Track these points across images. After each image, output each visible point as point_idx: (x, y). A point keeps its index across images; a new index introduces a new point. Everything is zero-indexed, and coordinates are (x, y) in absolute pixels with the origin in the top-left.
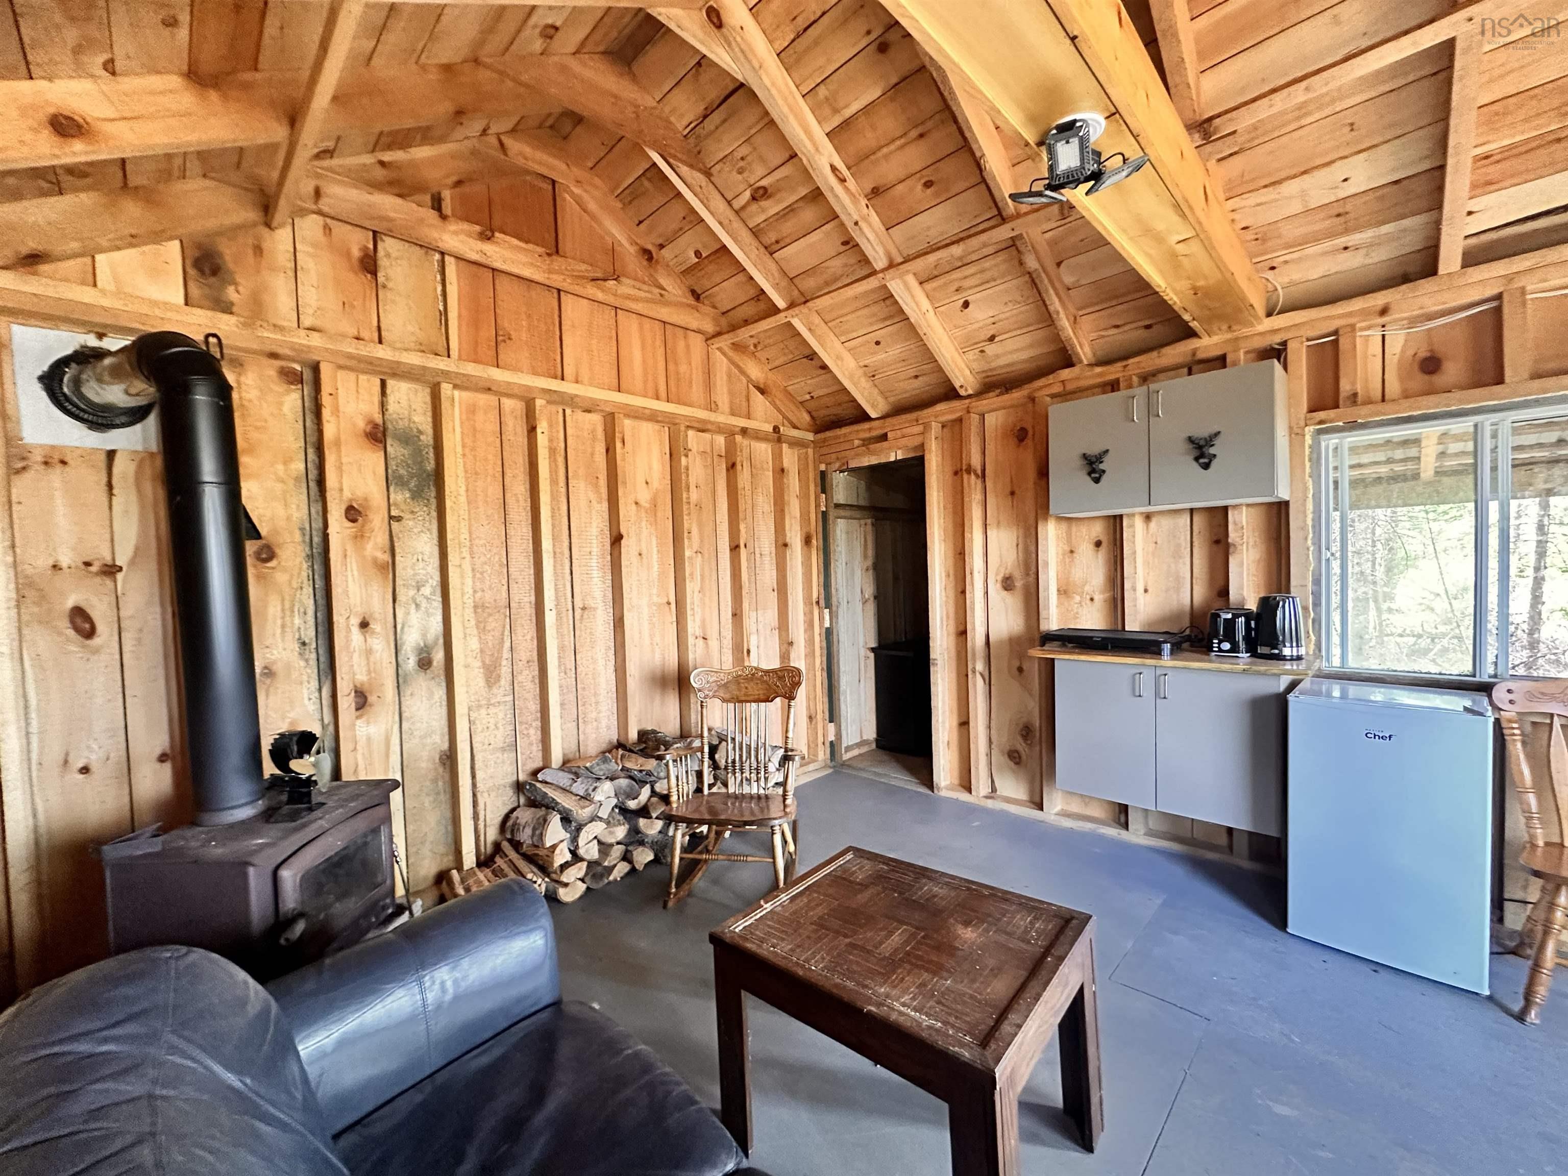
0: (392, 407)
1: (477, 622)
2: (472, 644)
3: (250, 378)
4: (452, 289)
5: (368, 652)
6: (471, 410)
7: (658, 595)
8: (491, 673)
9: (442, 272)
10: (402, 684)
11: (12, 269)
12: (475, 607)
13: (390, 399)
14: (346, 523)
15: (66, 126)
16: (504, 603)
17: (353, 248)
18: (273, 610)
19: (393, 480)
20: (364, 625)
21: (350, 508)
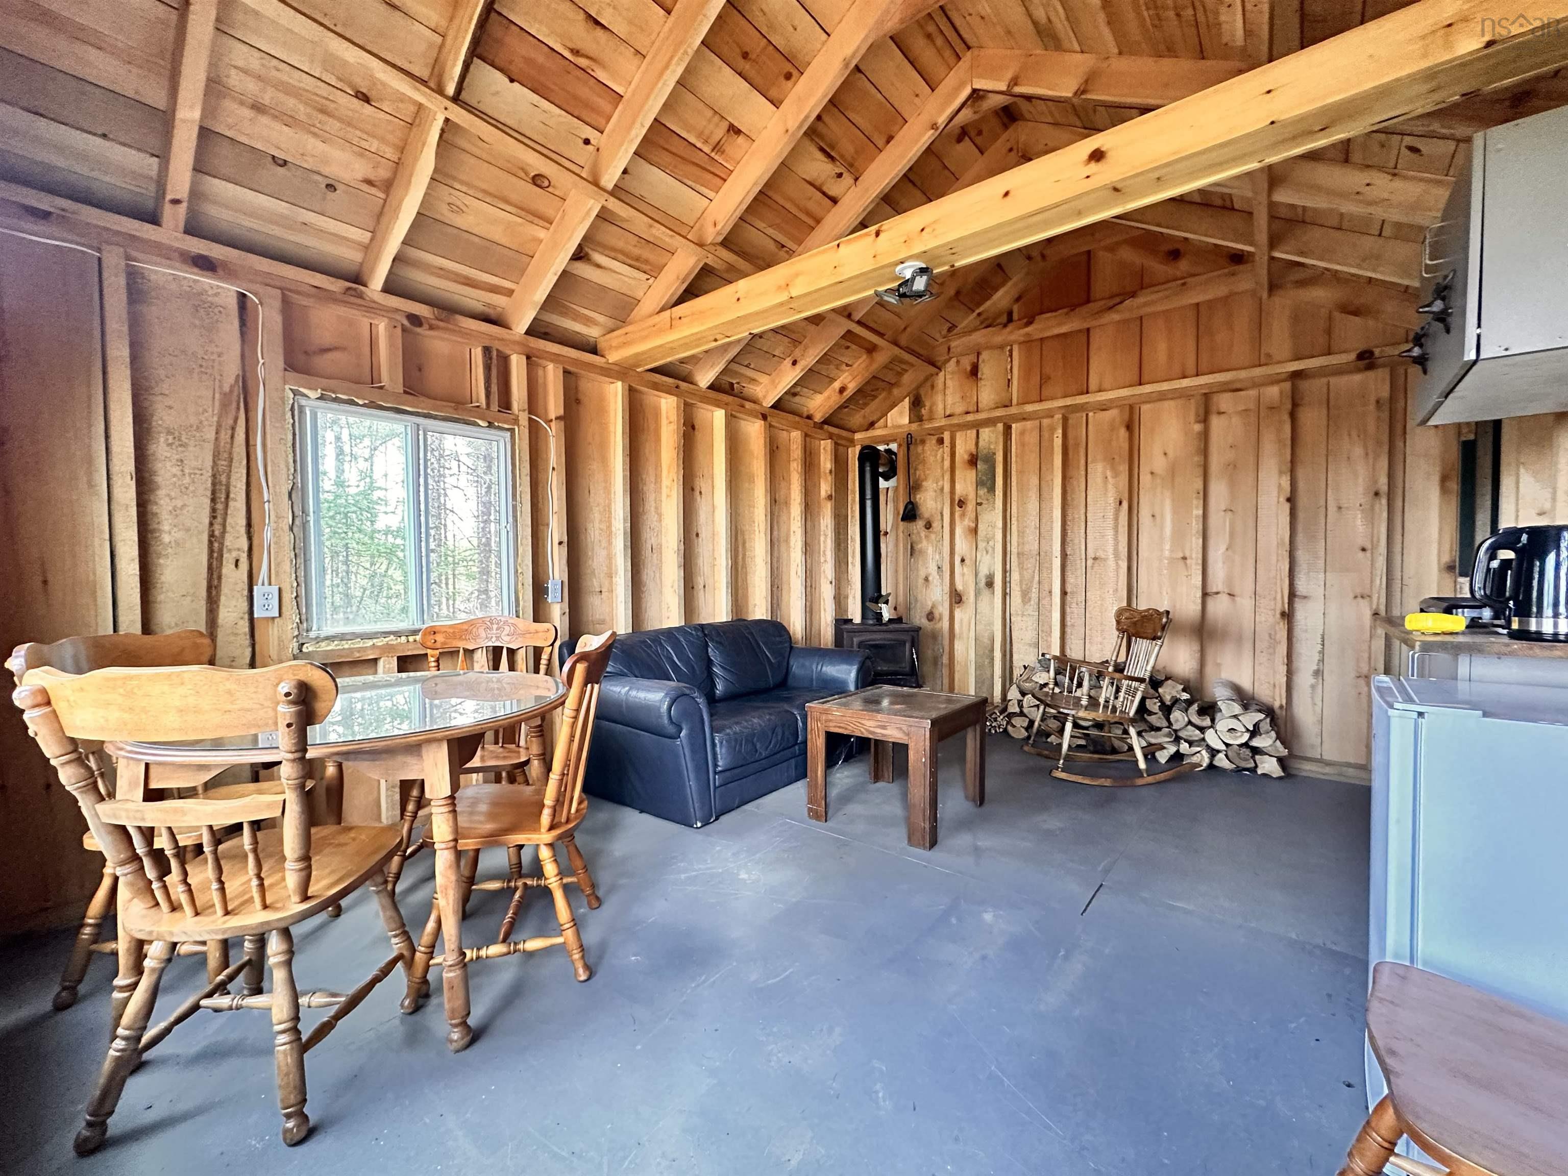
0: (981, 443)
1: (1019, 564)
2: (1015, 576)
3: (927, 447)
4: (1016, 363)
5: (963, 575)
6: (1022, 433)
7: (1172, 551)
8: (1025, 595)
9: (1011, 356)
10: (977, 594)
11: (867, 430)
12: (1018, 554)
13: (981, 439)
14: (957, 508)
15: (842, 390)
16: (1036, 552)
17: (967, 366)
18: (930, 550)
19: (979, 483)
20: (963, 560)
21: (960, 501)
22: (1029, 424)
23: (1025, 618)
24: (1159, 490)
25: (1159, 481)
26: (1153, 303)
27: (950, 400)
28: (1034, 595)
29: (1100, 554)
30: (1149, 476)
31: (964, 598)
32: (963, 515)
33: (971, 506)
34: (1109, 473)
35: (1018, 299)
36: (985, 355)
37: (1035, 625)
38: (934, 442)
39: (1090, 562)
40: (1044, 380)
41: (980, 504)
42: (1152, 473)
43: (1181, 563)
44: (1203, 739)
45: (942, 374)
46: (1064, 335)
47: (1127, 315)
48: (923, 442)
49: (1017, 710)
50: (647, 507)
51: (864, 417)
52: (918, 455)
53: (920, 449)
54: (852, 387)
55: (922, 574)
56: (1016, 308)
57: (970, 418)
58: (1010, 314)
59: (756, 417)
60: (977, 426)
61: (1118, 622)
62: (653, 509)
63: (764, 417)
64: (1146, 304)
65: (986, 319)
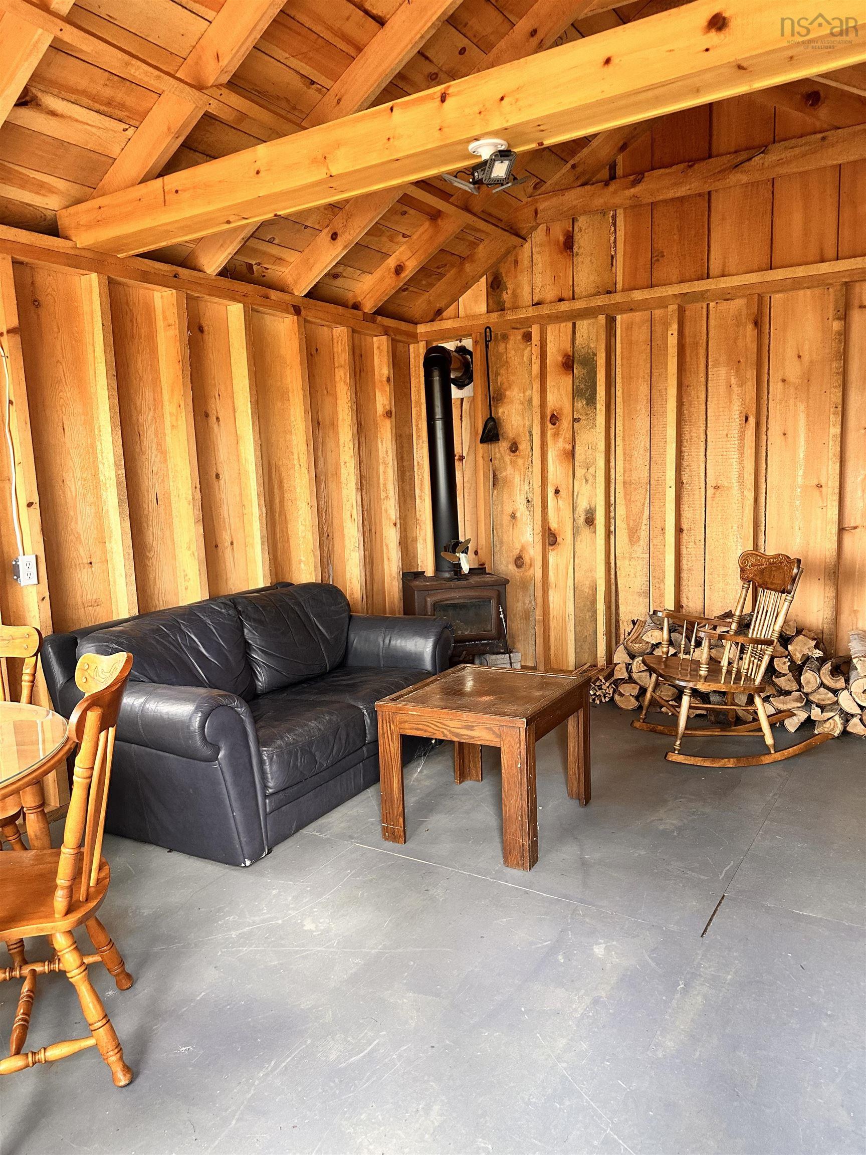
0: (578, 340)
1: (626, 494)
2: (621, 511)
3: (511, 345)
4: (621, 234)
5: (558, 510)
6: (629, 328)
7: (805, 477)
8: (633, 534)
9: (615, 224)
10: (575, 533)
11: (432, 320)
12: (624, 483)
13: (578, 335)
14: (550, 426)
15: (399, 269)
16: (646, 480)
17: (558, 233)
18: (517, 480)
19: (576, 393)
20: (557, 492)
21: (553, 416)
22: (638, 316)
23: (633, 562)
24: (791, 402)
25: (792, 390)
26: (788, 162)
27: (538, 280)
28: (644, 534)
29: (723, 482)
30: (780, 385)
31: (559, 539)
32: (556, 435)
33: (565, 423)
34: (733, 380)
35: (623, 148)
36: (582, 221)
37: (646, 570)
38: (519, 337)
39: (710, 492)
40: (656, 257)
41: (578, 420)
42: (784, 381)
43: (816, 492)
44: (837, 702)
45: (527, 246)
46: (681, 200)
47: (757, 176)
48: (505, 337)
49: (625, 675)
50: (145, 443)
51: (429, 302)
52: (499, 356)
53: (501, 347)
54: (411, 266)
55: (508, 510)
56: (620, 159)
57: (564, 307)
58: (613, 167)
59: (287, 312)
60: (574, 317)
61: (743, 570)
62: (153, 445)
63: (297, 311)
64: (780, 163)
65: (583, 173)
